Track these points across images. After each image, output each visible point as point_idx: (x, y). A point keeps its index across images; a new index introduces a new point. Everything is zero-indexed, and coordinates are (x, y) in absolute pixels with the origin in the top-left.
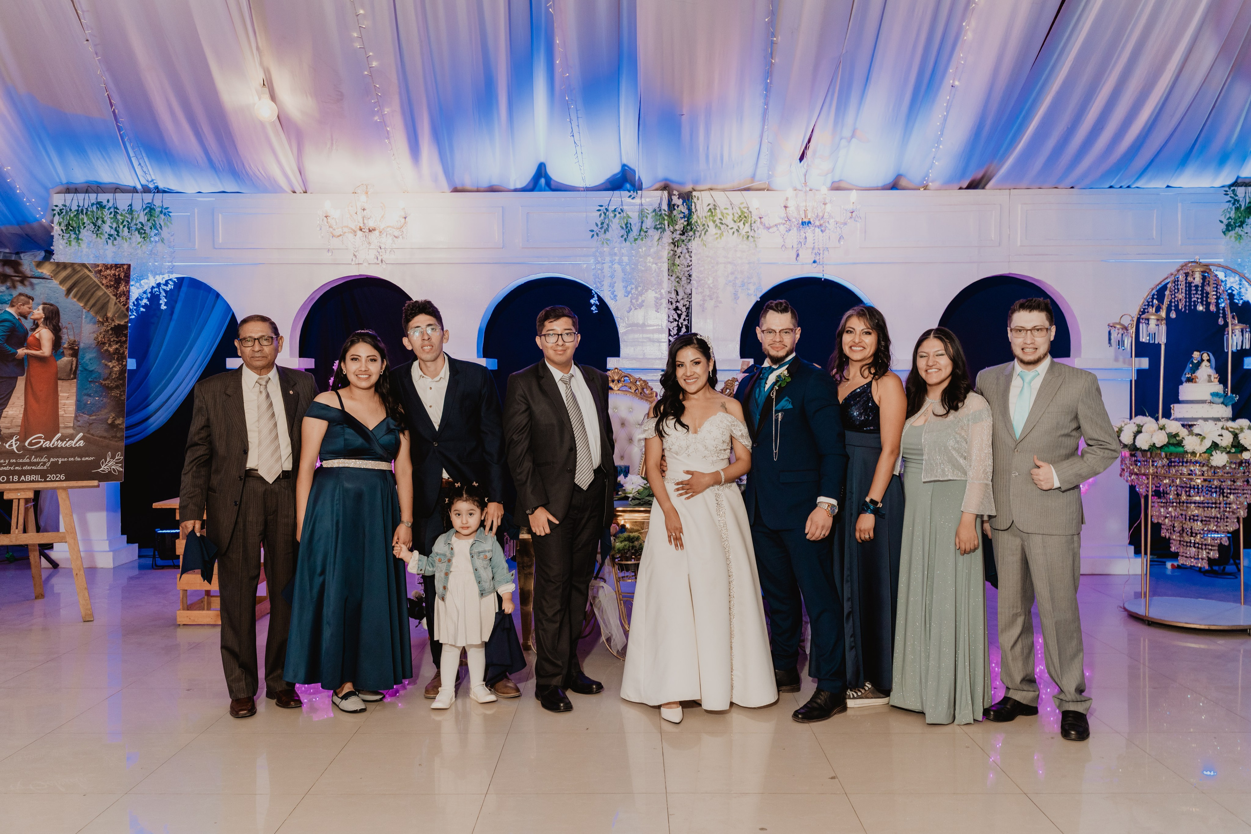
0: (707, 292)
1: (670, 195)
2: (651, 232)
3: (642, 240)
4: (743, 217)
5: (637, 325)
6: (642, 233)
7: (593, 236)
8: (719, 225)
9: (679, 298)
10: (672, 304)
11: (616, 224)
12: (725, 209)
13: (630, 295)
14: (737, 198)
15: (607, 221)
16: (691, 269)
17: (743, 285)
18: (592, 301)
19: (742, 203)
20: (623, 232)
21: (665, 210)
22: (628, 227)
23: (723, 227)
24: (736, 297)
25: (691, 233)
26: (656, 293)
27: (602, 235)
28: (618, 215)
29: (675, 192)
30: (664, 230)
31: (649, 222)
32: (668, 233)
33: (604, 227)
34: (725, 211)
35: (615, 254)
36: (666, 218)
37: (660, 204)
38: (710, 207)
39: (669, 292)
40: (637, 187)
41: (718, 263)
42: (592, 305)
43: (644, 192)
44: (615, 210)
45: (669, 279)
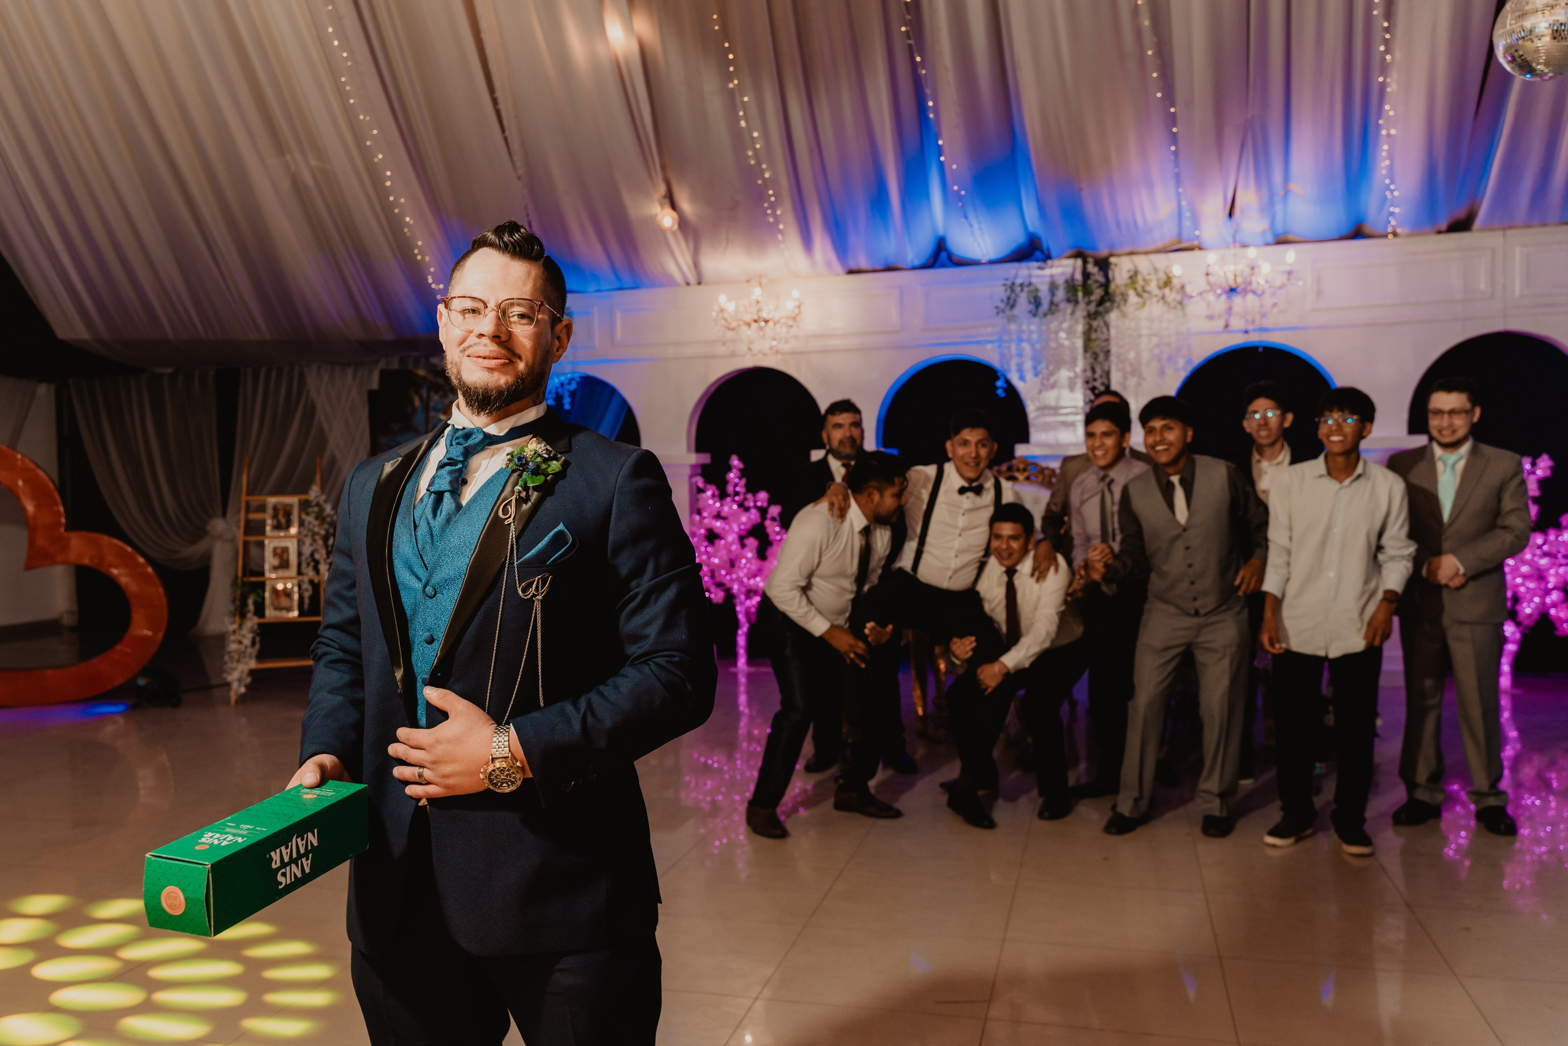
0: (1128, 369)
1: (1085, 262)
2: (1063, 306)
3: (1053, 314)
4: (1168, 283)
5: (1049, 408)
6: (1054, 308)
7: (998, 313)
8: (1141, 293)
9: (1097, 376)
10: (1087, 382)
11: (1023, 300)
12: (1149, 274)
13: (1041, 376)
14: (1160, 260)
15: (1013, 296)
16: (1108, 345)
17: (1170, 358)
18: (1000, 383)
19: (1168, 267)
20: (1032, 307)
21: (1077, 280)
22: (1037, 302)
23: (1146, 295)
24: (1162, 372)
25: (1108, 304)
26: (1069, 370)
27: (1008, 313)
28: (1026, 289)
29: (1090, 260)
30: (1076, 302)
31: (1061, 294)
32: (1082, 305)
33: (1011, 303)
34: (1148, 277)
35: (1023, 332)
36: (1080, 288)
37: (1073, 274)
38: (1132, 273)
39: (1085, 371)
40: (1047, 257)
41: (1140, 336)
42: (997, 388)
43: (1056, 262)
44: (1022, 285)
45: (1085, 358)
